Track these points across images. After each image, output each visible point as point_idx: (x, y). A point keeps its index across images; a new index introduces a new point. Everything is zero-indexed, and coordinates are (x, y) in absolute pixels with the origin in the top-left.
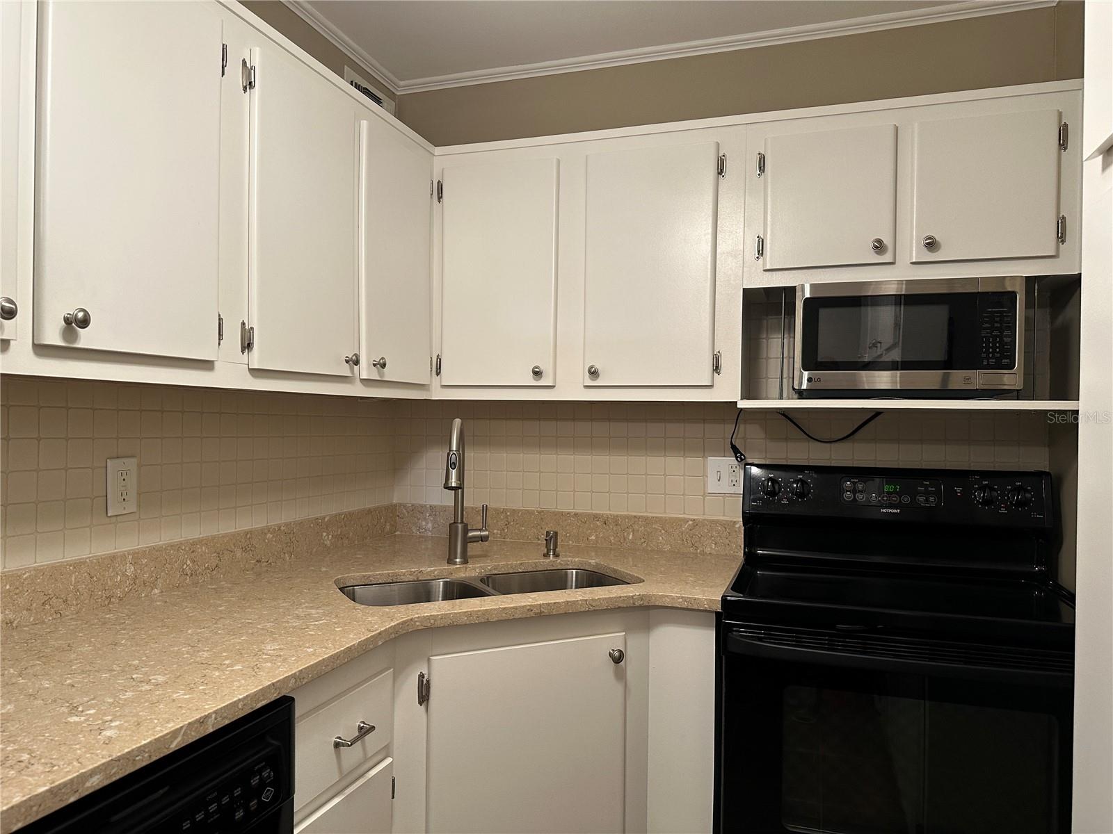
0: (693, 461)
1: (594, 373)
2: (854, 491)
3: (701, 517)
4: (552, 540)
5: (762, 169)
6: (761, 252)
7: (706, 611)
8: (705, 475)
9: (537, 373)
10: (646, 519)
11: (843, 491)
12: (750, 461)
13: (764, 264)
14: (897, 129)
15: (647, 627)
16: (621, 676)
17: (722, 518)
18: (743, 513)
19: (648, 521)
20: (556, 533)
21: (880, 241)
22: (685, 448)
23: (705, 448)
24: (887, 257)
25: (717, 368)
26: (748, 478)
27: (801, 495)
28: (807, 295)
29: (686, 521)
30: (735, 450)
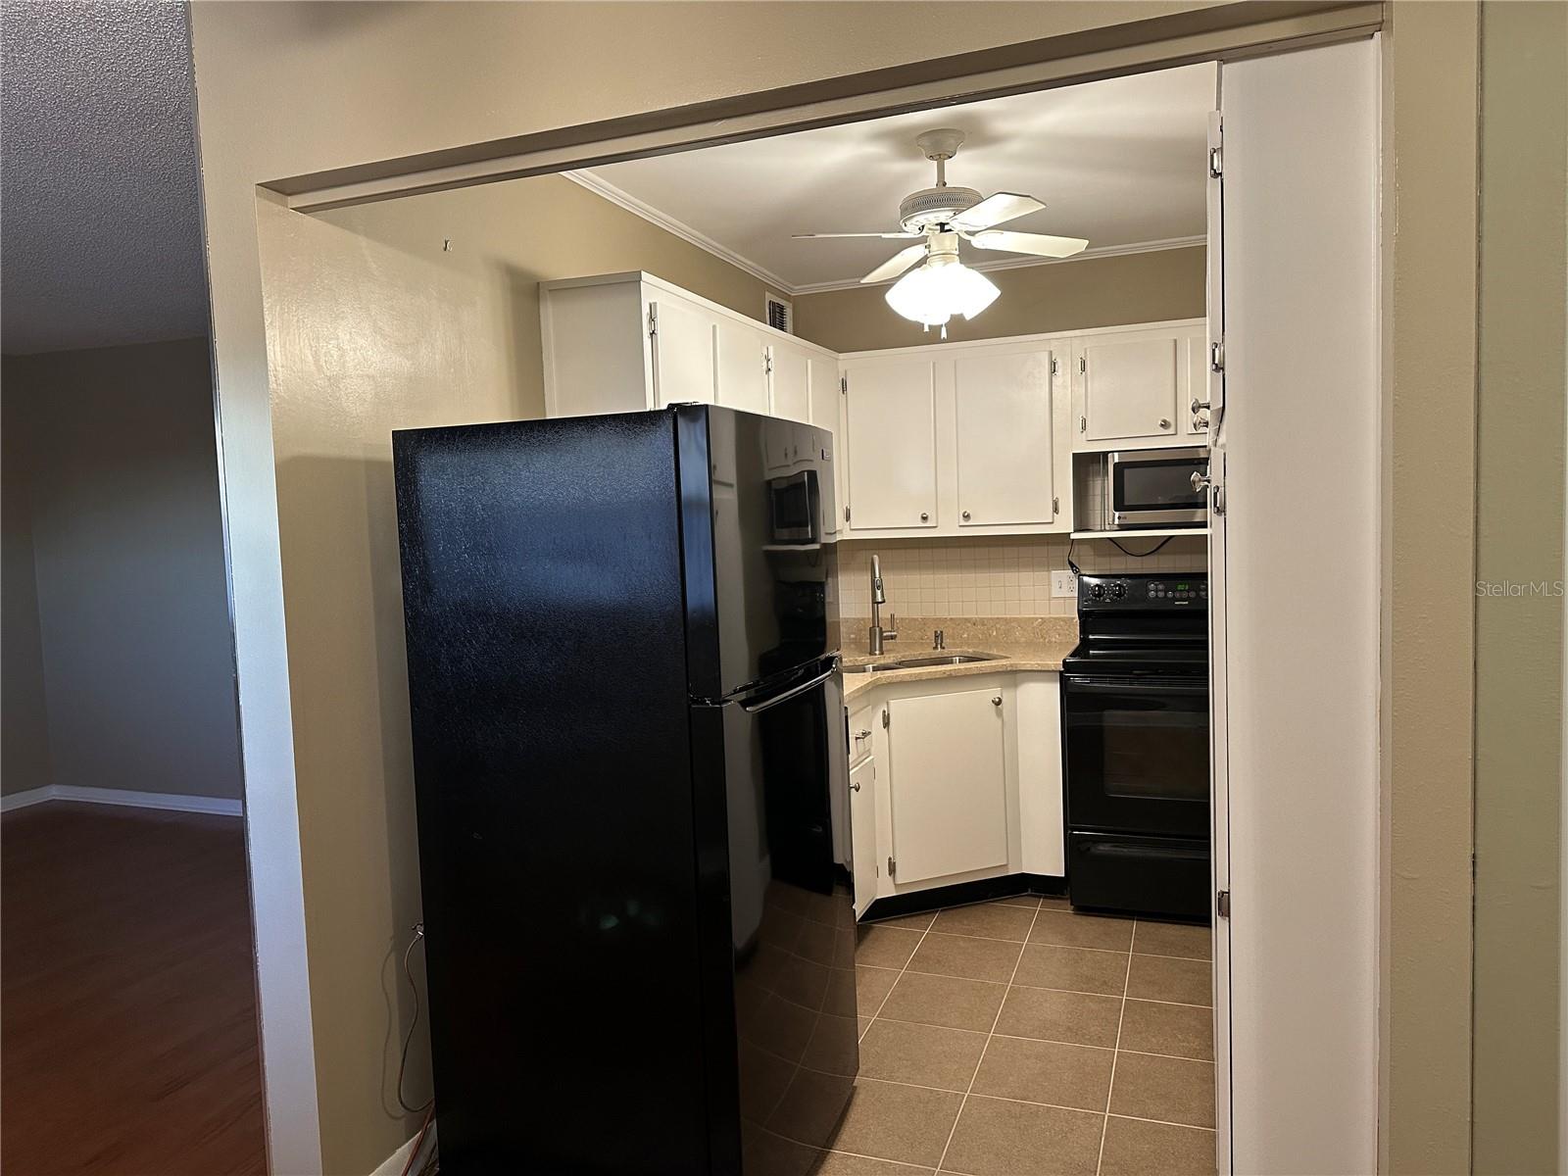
0: (1041, 575)
1: (967, 517)
2: (1156, 591)
3: (1048, 616)
4: (939, 637)
5: (1083, 369)
6: (1084, 428)
7: (1053, 671)
8: (1050, 585)
9: (925, 519)
10: (1006, 619)
11: (1149, 591)
12: (1083, 572)
13: (1087, 436)
14: (1175, 341)
15: (1016, 685)
16: (999, 714)
17: (1063, 616)
18: (1078, 610)
19: (1007, 621)
20: (942, 632)
21: (1164, 421)
22: (1033, 565)
23: (1049, 565)
24: (1171, 431)
25: (1056, 510)
26: (1082, 586)
27: (1119, 595)
28: (1117, 460)
29: (1037, 619)
30: (1072, 565)
